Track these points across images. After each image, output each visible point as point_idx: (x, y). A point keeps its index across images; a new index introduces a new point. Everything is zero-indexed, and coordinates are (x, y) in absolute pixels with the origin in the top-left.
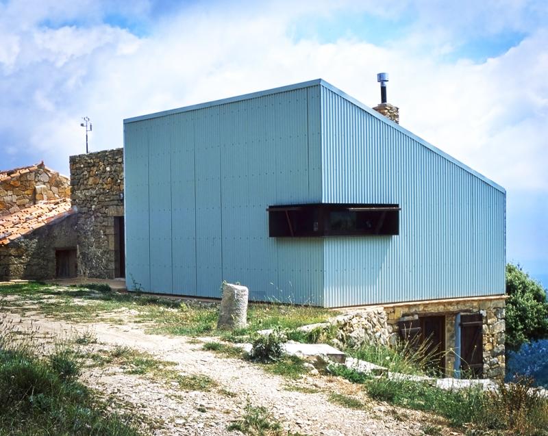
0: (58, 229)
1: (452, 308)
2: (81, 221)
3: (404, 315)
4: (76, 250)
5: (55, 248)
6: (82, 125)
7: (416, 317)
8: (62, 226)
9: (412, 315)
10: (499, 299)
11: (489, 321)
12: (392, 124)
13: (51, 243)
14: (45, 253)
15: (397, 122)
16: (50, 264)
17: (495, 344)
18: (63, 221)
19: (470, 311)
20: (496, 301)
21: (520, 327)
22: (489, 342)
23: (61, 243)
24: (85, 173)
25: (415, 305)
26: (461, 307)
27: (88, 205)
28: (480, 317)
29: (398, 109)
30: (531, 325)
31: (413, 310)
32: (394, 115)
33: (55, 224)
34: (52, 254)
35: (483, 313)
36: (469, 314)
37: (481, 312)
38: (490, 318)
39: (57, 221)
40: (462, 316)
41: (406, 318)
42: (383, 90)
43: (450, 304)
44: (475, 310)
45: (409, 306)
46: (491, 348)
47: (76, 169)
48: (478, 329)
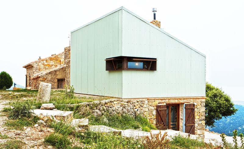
0: (59, 72)
1: (181, 101)
2: (67, 69)
3: (159, 103)
4: (65, 79)
5: (57, 79)
6: (69, 37)
7: (165, 104)
8: (60, 71)
9: (163, 103)
10: (202, 98)
11: (198, 107)
12: (157, 28)
13: (56, 77)
14: (54, 80)
15: (159, 27)
16: (55, 84)
17: (200, 116)
18: (60, 69)
19: (189, 103)
20: (201, 99)
21: (219, 111)
22: (198, 115)
23: (59, 77)
24: (68, 53)
25: (164, 99)
26: (185, 101)
27: (68, 64)
28: (194, 105)
29: (160, 22)
30: (223, 110)
31: (163, 101)
32: (158, 24)
33: (57, 70)
34: (56, 81)
35: (195, 104)
36: (189, 104)
37: (194, 103)
38: (199, 105)
39: (58, 69)
40: (185, 105)
41: (160, 104)
42: (155, 15)
43: (180, 99)
44: (191, 102)
45: (162, 100)
46: (199, 117)
47: (66, 52)
48: (193, 110)
